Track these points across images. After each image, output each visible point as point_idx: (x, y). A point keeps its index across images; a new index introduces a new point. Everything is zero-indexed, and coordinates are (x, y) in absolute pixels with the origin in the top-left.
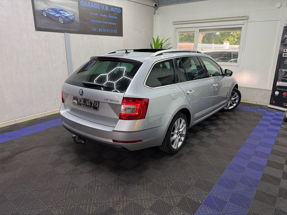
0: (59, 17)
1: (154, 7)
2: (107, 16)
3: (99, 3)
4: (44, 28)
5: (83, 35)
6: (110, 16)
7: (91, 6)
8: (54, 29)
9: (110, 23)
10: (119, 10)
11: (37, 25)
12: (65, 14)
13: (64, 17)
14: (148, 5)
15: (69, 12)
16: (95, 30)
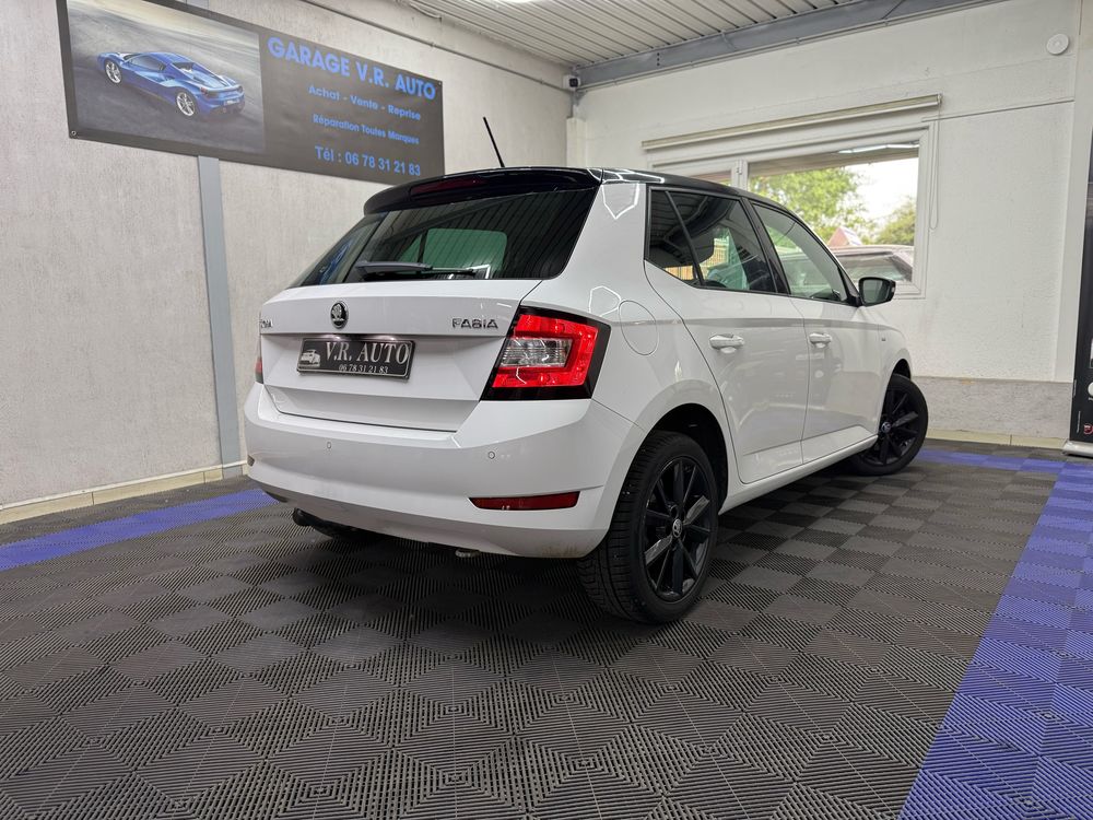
0: (175, 91)
1: (567, 91)
2: (379, 108)
3: (346, 55)
4: (110, 129)
5: (279, 171)
6: (391, 109)
7: (314, 65)
8: (154, 136)
9: (392, 135)
10: (429, 89)
11: (79, 116)
12: (203, 83)
13: (198, 93)
14: (545, 79)
15: (220, 77)
16: (328, 156)
